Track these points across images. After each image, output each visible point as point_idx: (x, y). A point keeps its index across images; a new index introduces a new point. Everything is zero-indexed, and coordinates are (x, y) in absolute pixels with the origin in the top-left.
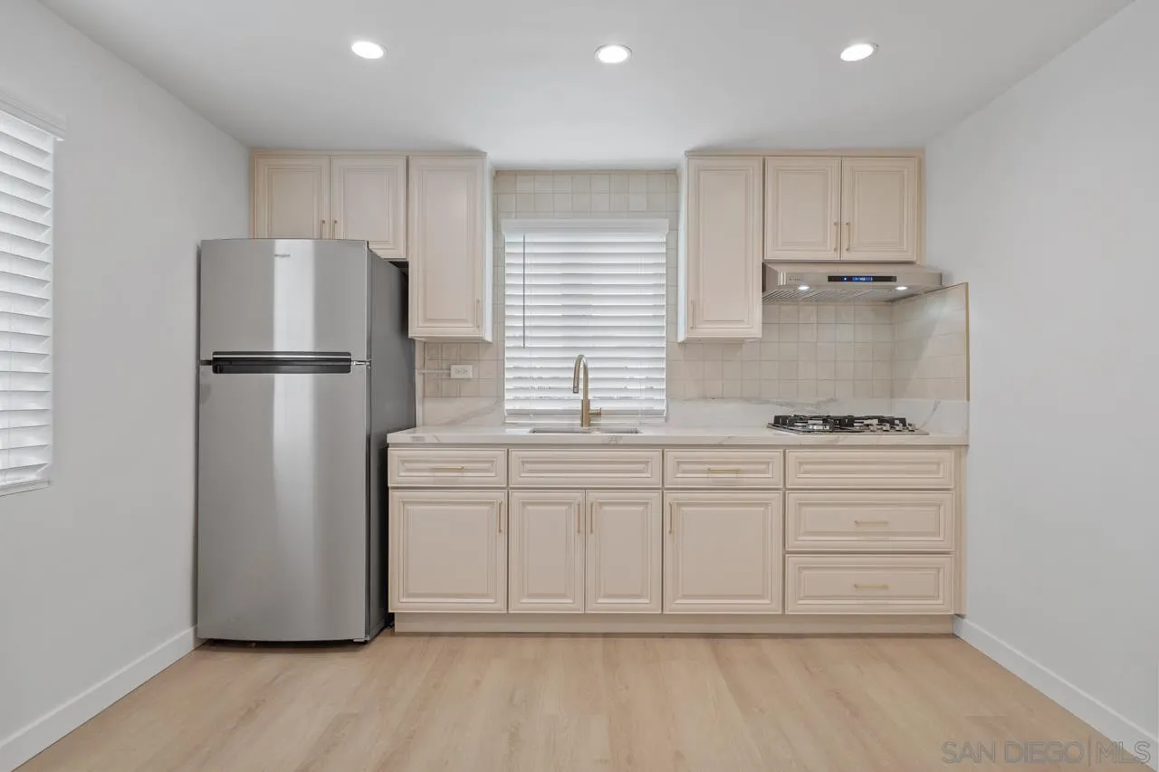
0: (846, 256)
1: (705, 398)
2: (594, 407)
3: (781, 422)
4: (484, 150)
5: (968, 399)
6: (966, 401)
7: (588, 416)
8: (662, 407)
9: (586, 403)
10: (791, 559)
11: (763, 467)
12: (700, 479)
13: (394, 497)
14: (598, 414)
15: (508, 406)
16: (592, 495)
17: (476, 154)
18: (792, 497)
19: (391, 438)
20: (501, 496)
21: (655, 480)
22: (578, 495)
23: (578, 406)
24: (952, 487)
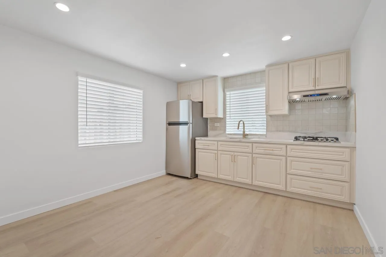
0: (317, 88)
1: (277, 131)
2: (246, 133)
3: (296, 139)
4: (217, 75)
5: (356, 132)
6: (354, 132)
7: (245, 135)
8: (265, 133)
9: (244, 132)
10: (289, 176)
11: (280, 150)
12: (262, 151)
13: (197, 150)
14: (247, 135)
15: (227, 133)
16: (235, 154)
17: (216, 76)
18: (289, 159)
19: (196, 138)
20: (216, 152)
21: (250, 151)
22: (232, 153)
23: (242, 133)
24: (349, 160)
